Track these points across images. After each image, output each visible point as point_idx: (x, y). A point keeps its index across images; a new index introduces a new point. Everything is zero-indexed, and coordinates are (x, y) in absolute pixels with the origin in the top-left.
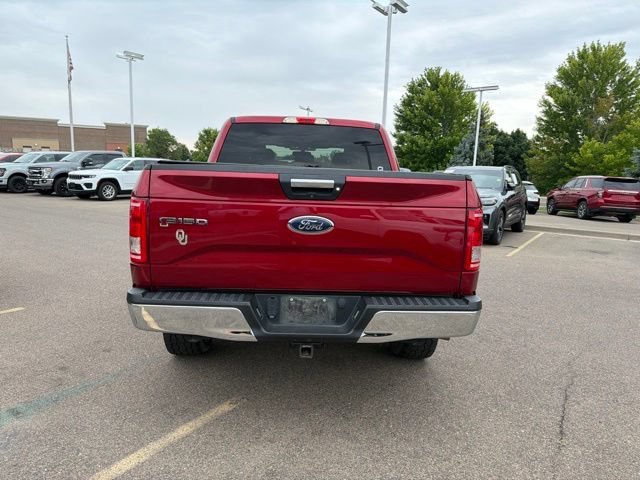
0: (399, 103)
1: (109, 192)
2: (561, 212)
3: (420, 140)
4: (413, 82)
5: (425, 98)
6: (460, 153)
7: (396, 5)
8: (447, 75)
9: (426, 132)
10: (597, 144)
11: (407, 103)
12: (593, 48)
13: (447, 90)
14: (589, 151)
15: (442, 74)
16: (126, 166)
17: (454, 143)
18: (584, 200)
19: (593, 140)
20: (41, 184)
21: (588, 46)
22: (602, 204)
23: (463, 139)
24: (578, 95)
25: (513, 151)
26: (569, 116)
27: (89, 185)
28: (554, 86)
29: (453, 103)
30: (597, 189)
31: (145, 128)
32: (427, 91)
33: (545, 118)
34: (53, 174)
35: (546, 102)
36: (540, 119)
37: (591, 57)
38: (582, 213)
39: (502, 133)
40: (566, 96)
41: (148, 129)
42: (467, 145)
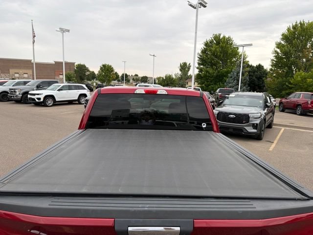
0: (200, 52)
1: (50, 102)
2: (286, 110)
3: (211, 71)
4: (207, 41)
5: (213, 49)
6: (231, 77)
7: (200, 4)
8: (224, 37)
9: (214, 67)
10: (303, 74)
11: (204, 51)
12: (301, 23)
13: (224, 45)
14: (299, 77)
15: (221, 37)
16: (59, 88)
17: (228, 72)
18: (300, 105)
19: (301, 71)
20: (15, 98)
21: (298, 22)
22: (310, 108)
23: (233, 70)
24: (293, 48)
25: (257, 75)
26: (288, 58)
27: (39, 99)
28: (280, 43)
29: (228, 52)
30: (307, 100)
31: (74, 63)
32: (214, 45)
33: (275, 60)
34: (22, 92)
35: (276, 52)
36: (273, 60)
37: (299, 28)
38: (299, 112)
39: (251, 66)
40: (286, 49)
41: (75, 64)
42: (235, 73)
